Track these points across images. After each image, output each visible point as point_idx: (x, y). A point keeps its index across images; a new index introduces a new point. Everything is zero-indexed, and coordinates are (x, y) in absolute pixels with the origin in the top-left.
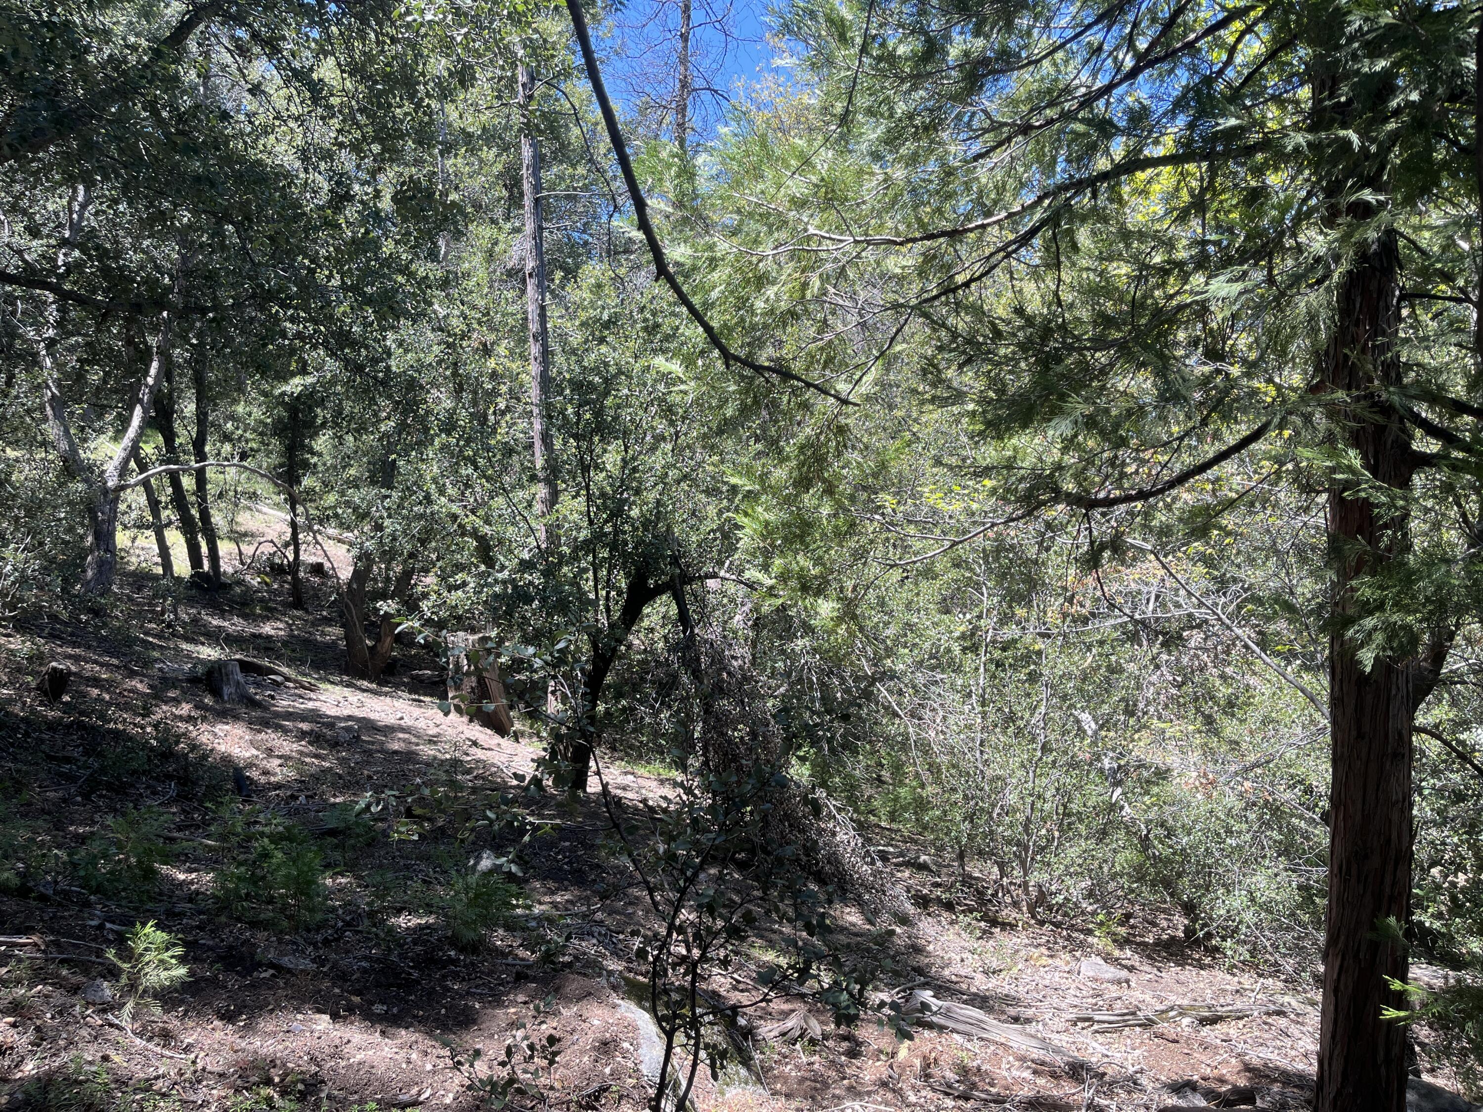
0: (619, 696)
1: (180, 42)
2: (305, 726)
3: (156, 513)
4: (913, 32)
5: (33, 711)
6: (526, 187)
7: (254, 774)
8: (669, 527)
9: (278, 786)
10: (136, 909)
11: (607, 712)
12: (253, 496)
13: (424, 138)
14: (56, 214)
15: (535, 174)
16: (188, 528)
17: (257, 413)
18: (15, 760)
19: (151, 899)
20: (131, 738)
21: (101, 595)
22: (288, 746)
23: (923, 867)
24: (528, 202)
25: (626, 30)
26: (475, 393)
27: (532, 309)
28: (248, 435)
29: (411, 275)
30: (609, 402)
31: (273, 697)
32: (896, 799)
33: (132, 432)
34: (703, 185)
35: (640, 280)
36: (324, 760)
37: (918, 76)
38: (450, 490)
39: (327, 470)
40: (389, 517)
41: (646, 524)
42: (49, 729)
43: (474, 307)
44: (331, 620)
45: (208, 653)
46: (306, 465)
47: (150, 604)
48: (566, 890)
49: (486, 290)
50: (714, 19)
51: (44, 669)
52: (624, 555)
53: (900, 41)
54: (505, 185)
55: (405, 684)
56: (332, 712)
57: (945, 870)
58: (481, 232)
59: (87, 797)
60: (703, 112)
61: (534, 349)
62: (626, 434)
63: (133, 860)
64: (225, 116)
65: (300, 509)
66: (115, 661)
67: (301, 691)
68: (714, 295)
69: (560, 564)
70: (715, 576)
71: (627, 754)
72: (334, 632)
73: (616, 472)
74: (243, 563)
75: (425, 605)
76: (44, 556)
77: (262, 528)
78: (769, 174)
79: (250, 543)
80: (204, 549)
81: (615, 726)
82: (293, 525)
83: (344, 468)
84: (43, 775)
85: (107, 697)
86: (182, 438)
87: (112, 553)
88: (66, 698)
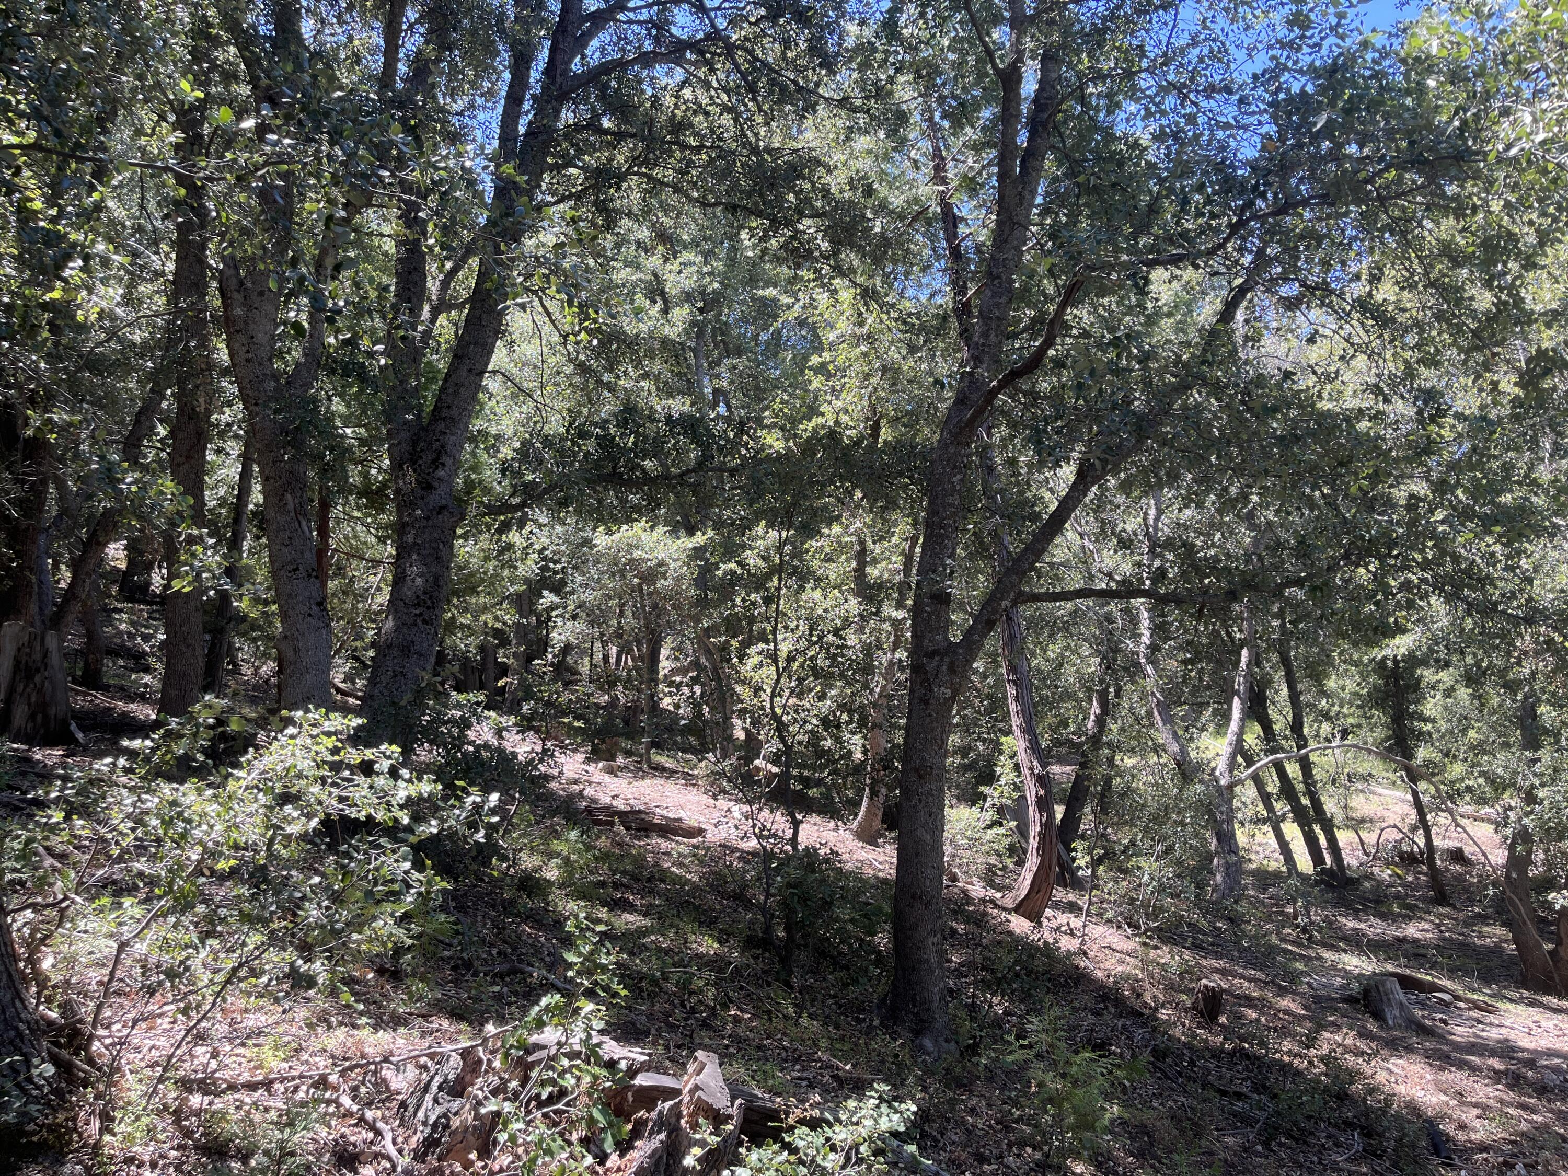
2: (1496, 1063)
3: (1269, 807)
5: (1195, 1036)
7: (1448, 1128)
9: (1483, 1148)
12: (1364, 777)
16: (1302, 820)
17: (1351, 685)
18: (1186, 1094)
20: (1298, 1073)
22: (1482, 1091)
28: (1345, 710)
31: (1444, 1022)
33: (1234, 726)
36: (1534, 1111)
39: (1443, 736)
42: (1213, 1057)
44: (1486, 917)
45: (1356, 963)
46: (1422, 736)
47: (1277, 905)
51: (1196, 986)
56: (1526, 1043)
59: (1266, 1145)
66: (1261, 975)
67: (1475, 1014)
72: (1496, 933)
74: (1367, 854)
76: (1179, 863)
77: (1380, 812)
79: (1370, 830)
80: (1323, 842)
82: (1418, 804)
84: (1217, 1115)
85: (1263, 1019)
86: (1280, 725)
87: (1236, 854)
88: (1223, 1019)
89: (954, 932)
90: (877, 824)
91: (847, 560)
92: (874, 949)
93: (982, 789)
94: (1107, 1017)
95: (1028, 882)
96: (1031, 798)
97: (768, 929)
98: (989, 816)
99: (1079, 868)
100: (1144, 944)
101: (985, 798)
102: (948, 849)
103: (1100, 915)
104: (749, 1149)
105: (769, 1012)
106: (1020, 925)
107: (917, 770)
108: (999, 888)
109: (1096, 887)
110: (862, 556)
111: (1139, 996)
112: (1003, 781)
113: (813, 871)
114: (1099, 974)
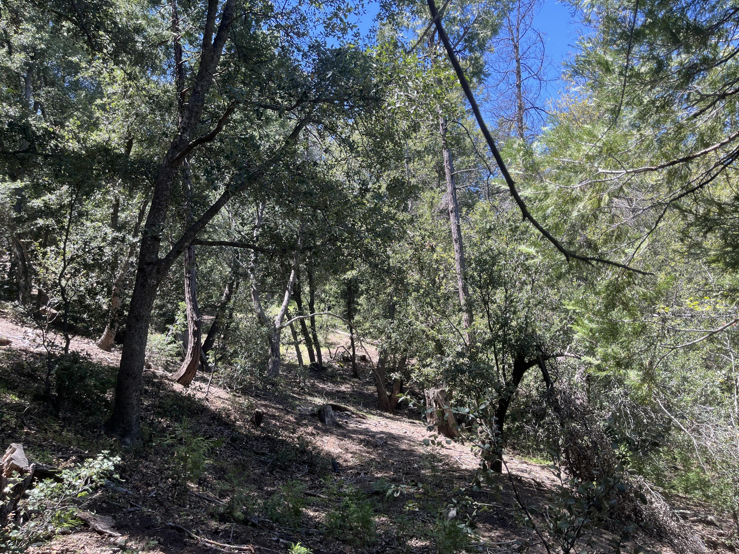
0: (514, 420)
1: (296, 136)
2: (362, 437)
3: (295, 338)
4: (648, 59)
5: (250, 432)
6: (446, 171)
7: (340, 461)
8: (534, 331)
9: (351, 468)
10: (293, 531)
11: (508, 428)
12: (334, 326)
13: (399, 157)
14: (253, 214)
15: (451, 164)
16: (308, 343)
17: (334, 288)
18: (242, 455)
19: (299, 526)
20: (288, 444)
21: (275, 377)
22: (354, 447)
23: (710, 523)
24: (448, 177)
25: (489, 89)
26: (429, 271)
27: (453, 228)
28: (331, 299)
29: (397, 220)
30: (495, 268)
31: (347, 423)
32: (688, 480)
33: (284, 303)
34: (537, 157)
35: (506, 205)
36: (371, 454)
37: (655, 81)
38: (421, 318)
39: (365, 311)
40: (394, 332)
41: (521, 329)
42: (256, 440)
43: (426, 230)
44: (370, 382)
45: (319, 401)
46: (356, 311)
47: (294, 379)
48: (496, 530)
49: (431, 221)
50: (533, 74)
51: (253, 412)
52: (511, 346)
53: (642, 66)
54: (437, 171)
55: (406, 414)
56: (374, 429)
57: (724, 524)
58: (426, 195)
59: (271, 472)
60: (532, 119)
61: (456, 246)
62: (505, 284)
63: (291, 506)
64: (315, 164)
65: (354, 331)
66: (281, 407)
67: (359, 419)
68: (549, 211)
69: (477, 352)
70: (562, 355)
71: (522, 452)
72: (372, 389)
73: (502, 303)
74: (331, 358)
75: (413, 375)
76: (252, 361)
77: (339, 341)
78: (572, 145)
79: (334, 348)
80: (315, 352)
81: (514, 436)
82: (352, 339)
83: (372, 310)
84: (253, 462)
85: (278, 424)
86: (304, 303)
87: (279, 357)
88: (262, 425)
89: (146, 391)
90: (112, 341)
91: (108, 208)
92: (105, 400)
93: (168, 326)
94: (213, 426)
95: (185, 369)
96: (191, 331)
97: (48, 391)
98: (170, 338)
99: (210, 362)
100: (234, 395)
101: (169, 330)
102: (147, 353)
103: (217, 383)
104: (37, 482)
105: (46, 430)
106: (178, 387)
107: (136, 317)
108: (171, 371)
109: (216, 371)
110: (116, 206)
111: (228, 417)
112: (178, 322)
113: (76, 363)
114: (213, 408)
